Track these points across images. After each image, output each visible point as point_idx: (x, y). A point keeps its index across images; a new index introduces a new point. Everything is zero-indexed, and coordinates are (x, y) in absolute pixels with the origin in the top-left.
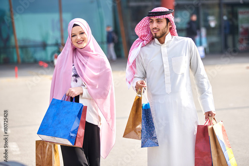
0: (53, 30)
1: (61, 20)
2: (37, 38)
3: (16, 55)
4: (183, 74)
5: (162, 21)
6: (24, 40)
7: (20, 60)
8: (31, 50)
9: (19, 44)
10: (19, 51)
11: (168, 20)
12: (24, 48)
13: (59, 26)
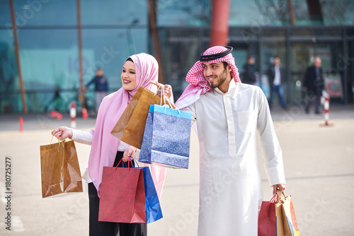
0: (70, 71)
1: (80, 58)
2: (48, 80)
3: (22, 103)
4: (250, 134)
5: (217, 66)
6: (32, 83)
7: (26, 109)
8: (41, 96)
9: (25, 88)
10: (25, 97)
11: (226, 64)
12: (31, 93)
13: (77, 65)
